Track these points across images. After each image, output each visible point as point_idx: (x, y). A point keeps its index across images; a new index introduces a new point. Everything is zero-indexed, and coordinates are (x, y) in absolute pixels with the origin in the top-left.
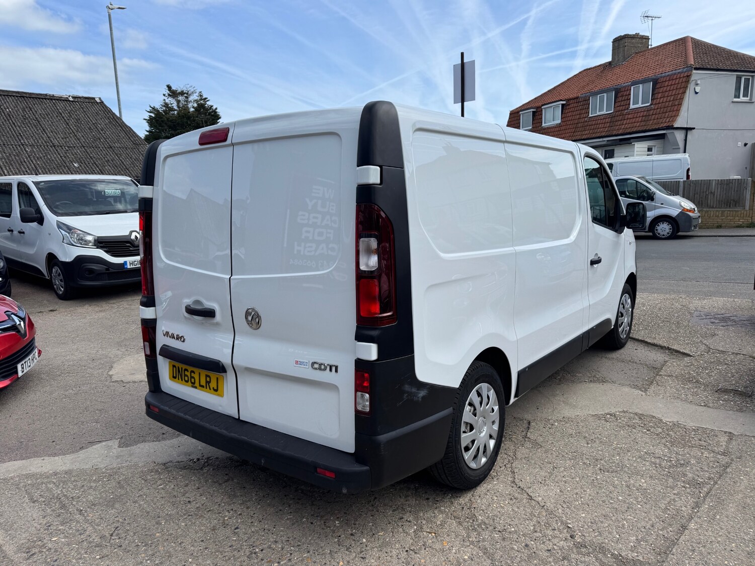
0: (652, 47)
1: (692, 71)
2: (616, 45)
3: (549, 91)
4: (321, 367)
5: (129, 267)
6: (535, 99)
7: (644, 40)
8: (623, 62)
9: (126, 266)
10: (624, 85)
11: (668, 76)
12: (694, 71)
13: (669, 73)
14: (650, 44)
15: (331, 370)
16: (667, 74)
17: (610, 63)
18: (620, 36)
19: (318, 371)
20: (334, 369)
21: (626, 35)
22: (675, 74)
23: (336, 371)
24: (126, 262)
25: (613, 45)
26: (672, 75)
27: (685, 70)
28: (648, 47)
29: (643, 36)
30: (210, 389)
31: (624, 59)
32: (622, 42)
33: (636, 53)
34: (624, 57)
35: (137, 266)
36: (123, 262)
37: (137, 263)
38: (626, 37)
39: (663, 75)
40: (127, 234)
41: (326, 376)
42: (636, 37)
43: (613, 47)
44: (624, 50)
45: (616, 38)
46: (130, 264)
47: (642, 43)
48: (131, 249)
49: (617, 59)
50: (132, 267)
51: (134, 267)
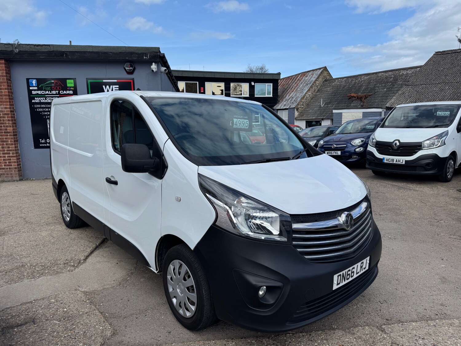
5: (385, 162)
9: (383, 161)
24: (384, 158)
35: (390, 162)
36: (382, 158)
37: (390, 160)
40: (392, 141)
46: (386, 160)
48: (390, 151)
50: (387, 162)
51: (388, 162)
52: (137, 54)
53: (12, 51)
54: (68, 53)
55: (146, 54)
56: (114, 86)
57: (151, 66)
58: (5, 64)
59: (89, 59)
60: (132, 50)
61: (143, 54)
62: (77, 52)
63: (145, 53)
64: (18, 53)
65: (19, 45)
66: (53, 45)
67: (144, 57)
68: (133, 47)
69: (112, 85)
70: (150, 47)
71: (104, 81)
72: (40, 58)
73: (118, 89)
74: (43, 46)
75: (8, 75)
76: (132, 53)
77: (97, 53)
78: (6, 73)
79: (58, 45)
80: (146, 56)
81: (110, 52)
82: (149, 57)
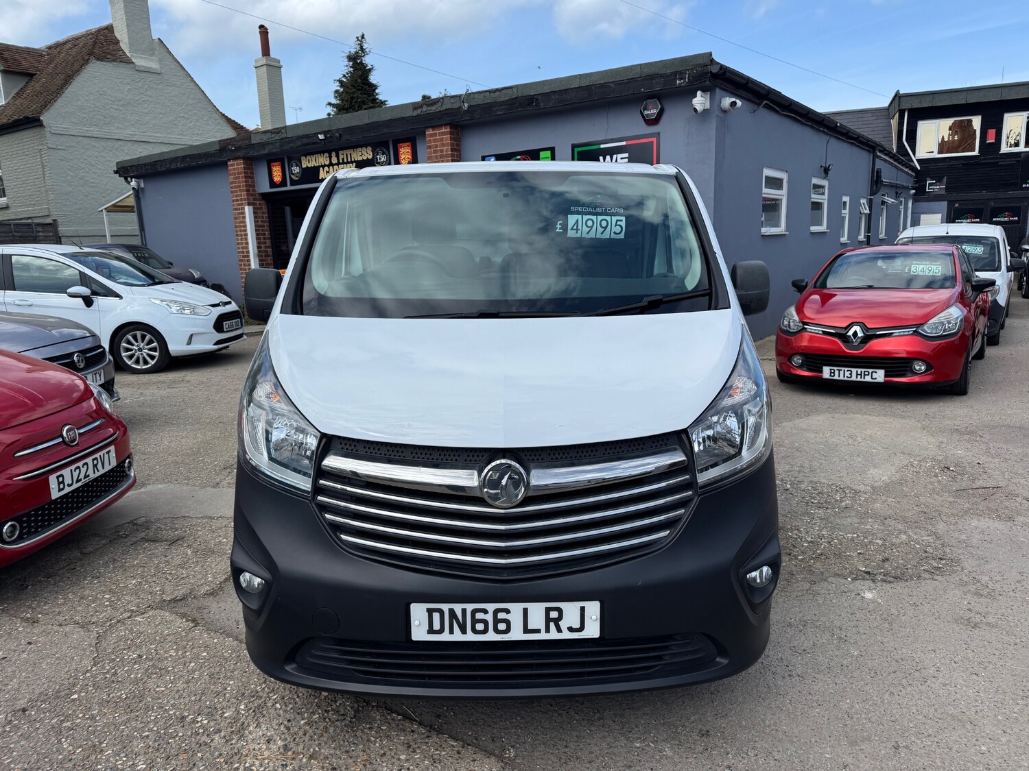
52: (662, 76)
53: (460, 107)
54: (540, 97)
55: (680, 74)
56: (620, 156)
57: (694, 100)
58: (451, 133)
59: (574, 103)
60: (653, 70)
61: (675, 74)
62: (553, 92)
63: (680, 72)
64: (467, 110)
65: (469, 95)
66: (517, 86)
67: (678, 82)
68: (656, 62)
69: (617, 154)
70: (690, 56)
71: (602, 146)
72: (497, 115)
73: (627, 160)
74: (503, 91)
75: (455, 153)
76: (652, 77)
77: (588, 88)
78: (452, 150)
79: (525, 84)
80: (681, 79)
81: (611, 82)
82: (687, 80)
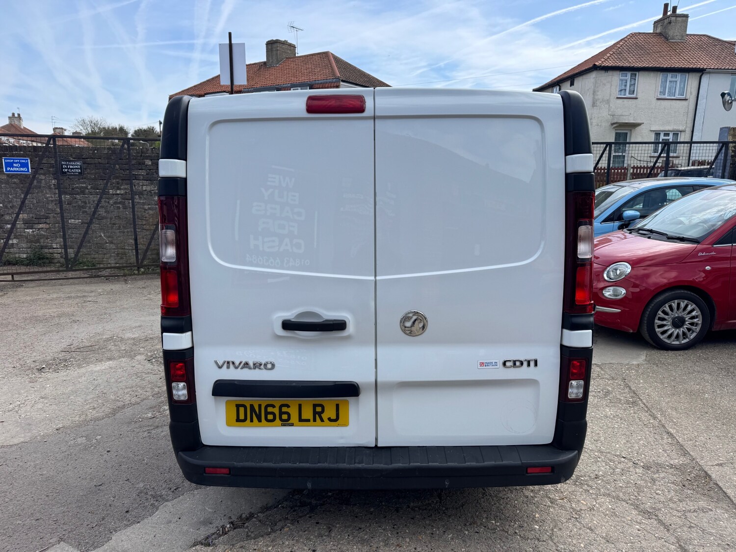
0: (299, 55)
1: (340, 82)
2: (270, 47)
3: (207, 81)
4: (517, 364)
6: (195, 86)
7: (292, 48)
8: (277, 64)
10: (284, 86)
11: (321, 83)
12: (342, 83)
13: (321, 81)
14: (296, 52)
15: (529, 365)
16: (320, 82)
17: (265, 63)
18: (272, 40)
19: (512, 369)
20: (532, 364)
21: (277, 40)
22: (327, 83)
23: (536, 365)
25: (267, 47)
26: (324, 83)
27: (334, 80)
28: (295, 55)
29: (291, 44)
30: (322, 420)
31: (278, 62)
32: (275, 45)
33: (287, 58)
34: (277, 59)
38: (277, 42)
39: (317, 82)
41: (523, 373)
42: (285, 43)
43: (267, 49)
44: (277, 54)
45: (269, 41)
47: (290, 50)
49: (271, 61)
